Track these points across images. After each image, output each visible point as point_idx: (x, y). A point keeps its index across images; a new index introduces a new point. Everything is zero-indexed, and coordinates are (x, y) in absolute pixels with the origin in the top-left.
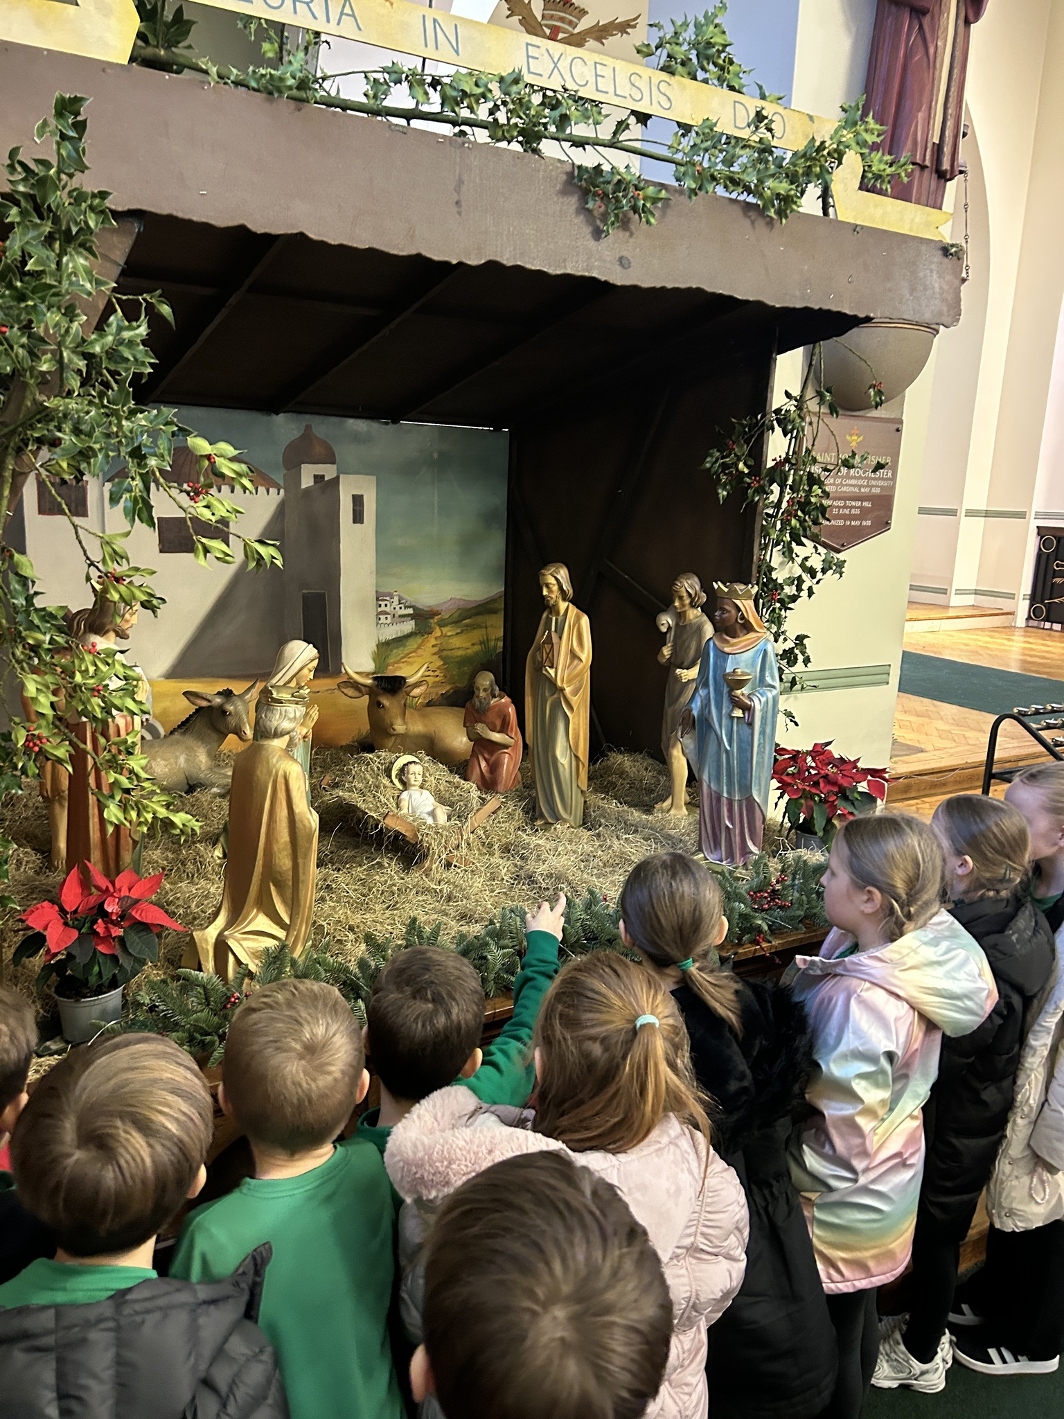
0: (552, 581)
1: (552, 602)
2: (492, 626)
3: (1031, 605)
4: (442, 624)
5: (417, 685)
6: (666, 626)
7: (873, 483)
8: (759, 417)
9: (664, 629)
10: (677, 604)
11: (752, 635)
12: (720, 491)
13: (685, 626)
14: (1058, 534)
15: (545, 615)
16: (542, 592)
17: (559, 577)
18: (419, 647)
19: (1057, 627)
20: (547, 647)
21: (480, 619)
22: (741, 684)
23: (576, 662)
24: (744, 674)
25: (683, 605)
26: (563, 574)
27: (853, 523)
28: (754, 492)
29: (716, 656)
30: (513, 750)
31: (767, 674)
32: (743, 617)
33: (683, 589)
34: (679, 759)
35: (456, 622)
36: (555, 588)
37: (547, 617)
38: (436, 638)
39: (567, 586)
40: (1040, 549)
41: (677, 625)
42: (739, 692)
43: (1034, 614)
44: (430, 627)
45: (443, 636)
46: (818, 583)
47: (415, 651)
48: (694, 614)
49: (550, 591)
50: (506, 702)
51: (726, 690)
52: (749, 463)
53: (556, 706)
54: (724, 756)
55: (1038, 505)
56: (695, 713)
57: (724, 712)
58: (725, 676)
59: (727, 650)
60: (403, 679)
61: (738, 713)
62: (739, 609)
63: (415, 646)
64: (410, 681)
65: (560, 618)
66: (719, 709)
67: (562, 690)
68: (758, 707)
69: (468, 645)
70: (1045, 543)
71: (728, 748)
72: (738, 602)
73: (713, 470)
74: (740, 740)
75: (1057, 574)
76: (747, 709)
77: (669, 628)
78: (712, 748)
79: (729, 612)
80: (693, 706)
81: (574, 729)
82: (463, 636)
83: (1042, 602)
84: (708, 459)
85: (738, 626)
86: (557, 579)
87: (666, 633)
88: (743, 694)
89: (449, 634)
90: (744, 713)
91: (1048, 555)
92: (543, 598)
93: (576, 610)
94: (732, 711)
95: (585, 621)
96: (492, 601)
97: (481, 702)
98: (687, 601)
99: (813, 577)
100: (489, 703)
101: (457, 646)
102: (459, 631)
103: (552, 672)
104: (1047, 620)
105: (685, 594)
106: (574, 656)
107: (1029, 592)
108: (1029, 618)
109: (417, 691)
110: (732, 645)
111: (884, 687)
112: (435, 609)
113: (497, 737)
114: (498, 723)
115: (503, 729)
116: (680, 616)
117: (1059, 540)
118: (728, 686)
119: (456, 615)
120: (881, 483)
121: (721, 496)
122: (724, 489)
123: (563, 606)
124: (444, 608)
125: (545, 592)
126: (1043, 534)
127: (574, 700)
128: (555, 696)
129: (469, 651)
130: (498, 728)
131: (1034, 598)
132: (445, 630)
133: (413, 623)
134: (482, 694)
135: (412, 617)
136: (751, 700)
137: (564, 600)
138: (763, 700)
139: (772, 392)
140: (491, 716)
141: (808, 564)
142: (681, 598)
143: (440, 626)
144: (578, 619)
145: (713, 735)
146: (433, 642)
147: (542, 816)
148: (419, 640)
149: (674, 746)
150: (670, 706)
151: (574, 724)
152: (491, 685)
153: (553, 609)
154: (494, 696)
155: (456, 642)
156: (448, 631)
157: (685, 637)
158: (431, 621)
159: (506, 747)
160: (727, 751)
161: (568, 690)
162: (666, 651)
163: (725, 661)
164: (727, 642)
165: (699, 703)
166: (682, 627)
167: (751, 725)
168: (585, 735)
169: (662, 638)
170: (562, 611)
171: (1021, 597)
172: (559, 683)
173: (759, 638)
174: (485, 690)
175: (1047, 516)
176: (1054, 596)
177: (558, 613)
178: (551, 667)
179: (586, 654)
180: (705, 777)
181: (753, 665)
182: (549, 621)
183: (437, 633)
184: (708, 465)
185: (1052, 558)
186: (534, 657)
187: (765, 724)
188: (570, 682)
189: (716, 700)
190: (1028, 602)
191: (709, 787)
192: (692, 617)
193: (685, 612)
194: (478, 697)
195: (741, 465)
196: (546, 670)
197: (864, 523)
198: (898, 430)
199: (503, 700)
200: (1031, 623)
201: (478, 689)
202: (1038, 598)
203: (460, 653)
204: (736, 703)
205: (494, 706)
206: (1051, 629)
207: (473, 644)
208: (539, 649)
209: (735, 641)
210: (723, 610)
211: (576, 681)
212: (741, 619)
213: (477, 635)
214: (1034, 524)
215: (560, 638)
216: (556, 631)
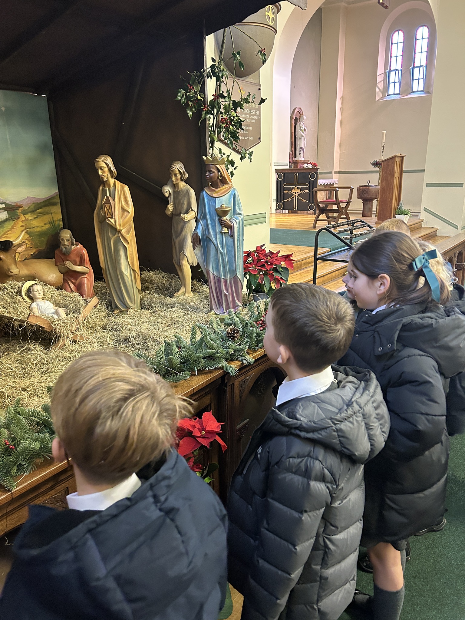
0: (103, 165)
1: (105, 179)
2: (54, 212)
3: (277, 204)
4: (24, 213)
5: (19, 245)
6: (168, 193)
7: (252, 117)
8: (202, 70)
9: (167, 195)
10: (174, 179)
11: (226, 186)
12: (188, 112)
13: (179, 191)
14: (284, 172)
15: (101, 188)
16: (98, 173)
17: (107, 162)
18: (13, 227)
19: (287, 211)
20: (107, 206)
21: (46, 209)
22: (225, 213)
23: (126, 213)
24: (226, 208)
25: (177, 180)
26: (109, 160)
27: (245, 138)
29: (209, 200)
30: (89, 275)
31: (237, 207)
33: (177, 169)
35: (33, 211)
36: (106, 169)
37: (103, 189)
38: (22, 222)
39: (113, 168)
40: (277, 179)
41: (174, 192)
42: (224, 218)
43: (278, 207)
44: (17, 215)
45: (26, 220)
47: (10, 230)
48: (182, 185)
49: (103, 172)
50: (80, 247)
51: (217, 218)
52: (202, 96)
53: (117, 241)
54: (220, 255)
55: (274, 160)
56: (200, 235)
57: (217, 231)
58: (216, 210)
59: (214, 195)
60: (11, 242)
61: (225, 230)
62: (219, 171)
63: (10, 227)
64: (15, 243)
65: (111, 189)
66: (215, 230)
67: (120, 231)
68: (236, 226)
69: (42, 224)
70: (279, 176)
71: (222, 251)
72: (218, 166)
73: (182, 102)
74: (227, 245)
75: (285, 189)
76: (230, 227)
77: (170, 194)
78: (212, 252)
80: (198, 231)
81: (130, 254)
82: (38, 219)
83: (281, 202)
84: (179, 94)
85: (219, 181)
86: (105, 163)
87: (168, 197)
88: (226, 219)
89: (30, 218)
90: (228, 230)
91: (281, 181)
92: (99, 176)
93: (120, 183)
94: (222, 229)
95: (127, 188)
96: (52, 198)
97: (65, 248)
98: (179, 177)
100: (71, 248)
101: (36, 225)
102: (36, 216)
103: (112, 220)
104: (284, 209)
105: (178, 173)
106: (124, 210)
107: (275, 198)
108: (277, 209)
109: (20, 249)
110: (217, 192)
111: (264, 224)
112: (19, 204)
113: (78, 268)
114: (78, 260)
115: (81, 263)
116: (175, 186)
117: (284, 174)
118: (218, 215)
119: (32, 207)
120: (255, 117)
121: (189, 115)
122: (191, 110)
123: (112, 181)
124: (24, 203)
125: (100, 172)
126: (278, 172)
127: (128, 237)
128: (116, 236)
129: (44, 228)
130: (78, 263)
131: (277, 200)
132: (27, 216)
133: (6, 213)
134: (66, 243)
135: (5, 209)
136: (231, 222)
137: (112, 177)
138: (237, 221)
140: (73, 256)
142: (176, 175)
143: (24, 214)
144: (123, 188)
145: (212, 246)
146: (21, 224)
147: (117, 307)
148: (12, 223)
150: (176, 238)
151: (130, 251)
152: (71, 237)
153: (104, 183)
154: (73, 244)
155: (35, 223)
156: (29, 217)
157: (180, 197)
158: (18, 211)
159: (84, 274)
160: (221, 253)
161: (123, 231)
162: (170, 207)
163: (214, 202)
164: (215, 191)
165: (201, 229)
166: (177, 193)
167: (232, 236)
168: (136, 257)
169: (166, 201)
170: (112, 185)
171: (273, 200)
172: (118, 227)
173: (230, 188)
174: (68, 240)
175: (278, 164)
176: (285, 199)
177: (109, 186)
178: (112, 218)
179: (131, 209)
180: (211, 269)
181: (229, 203)
182: (104, 192)
183: (22, 218)
184: (179, 98)
186: (98, 214)
188: (124, 226)
189: (212, 226)
190: (275, 202)
191: (213, 274)
192: (182, 186)
193: (178, 184)
194: (64, 245)
195: (199, 97)
196: (109, 220)
197: (250, 138)
198: (259, 89)
199: (78, 246)
200: (278, 211)
201: (63, 240)
202: (279, 200)
203: (38, 229)
204: (223, 224)
205: (74, 250)
206: (285, 213)
207: (45, 224)
208: (101, 208)
209: (217, 190)
210: (210, 172)
211: (127, 226)
212: (221, 176)
213: (47, 218)
214: (274, 168)
215: (114, 200)
216: (110, 196)
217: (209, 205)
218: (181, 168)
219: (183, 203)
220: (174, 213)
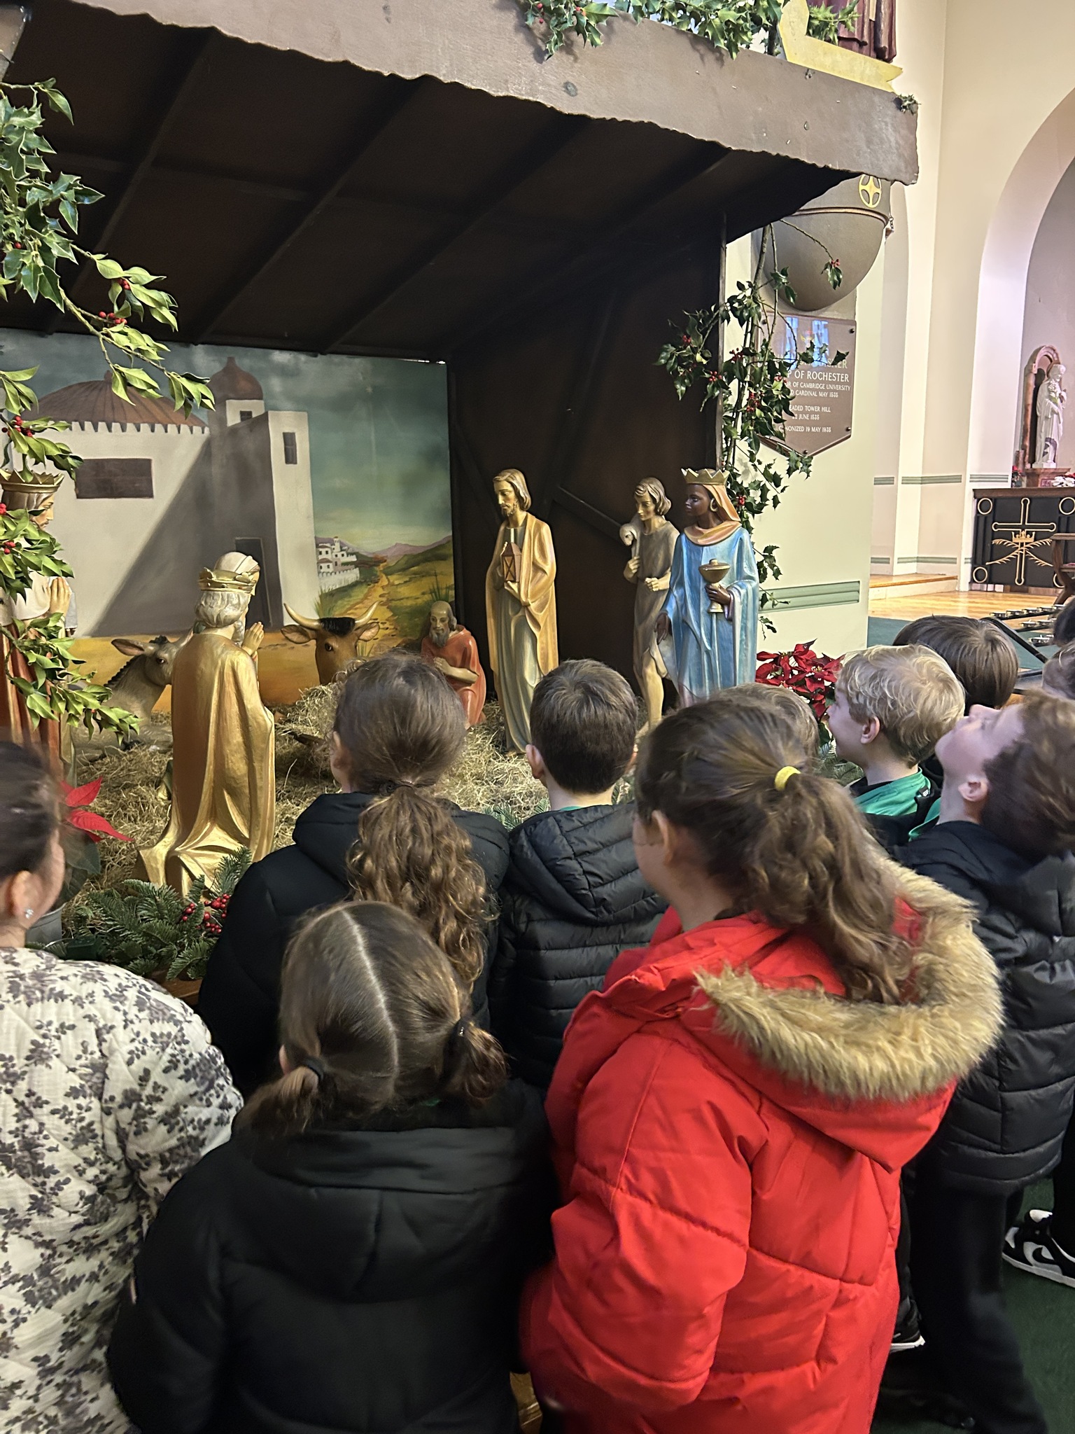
0: (507, 487)
1: (509, 511)
2: (442, 573)
3: (973, 569)
4: (388, 572)
5: (367, 627)
6: (631, 537)
7: (831, 387)
8: (713, 308)
9: (628, 542)
10: (641, 511)
11: (726, 524)
12: (678, 386)
13: (651, 535)
14: (994, 495)
15: (502, 528)
16: (498, 500)
17: (514, 482)
18: (366, 597)
19: (999, 588)
20: (508, 559)
21: (428, 566)
22: (718, 575)
23: (540, 574)
24: (720, 565)
25: (648, 513)
26: (519, 480)
27: (813, 430)
28: (713, 387)
29: (689, 550)
30: (476, 687)
31: (745, 565)
32: (716, 505)
33: (647, 494)
34: (654, 677)
35: (403, 570)
36: (512, 495)
37: (505, 529)
38: (383, 587)
39: (524, 493)
40: (978, 512)
41: (642, 536)
42: (716, 585)
43: (977, 577)
44: (375, 575)
45: (390, 584)
46: (782, 491)
47: (362, 602)
48: (659, 522)
49: (506, 499)
50: (465, 636)
51: (702, 585)
52: (706, 355)
53: (522, 624)
54: (705, 657)
55: (972, 467)
56: (671, 616)
57: (702, 609)
58: (701, 569)
59: (700, 542)
60: (353, 620)
61: (717, 608)
62: (711, 496)
63: (361, 596)
64: (360, 622)
65: (519, 529)
66: (697, 607)
67: (527, 606)
68: (738, 600)
69: (418, 594)
70: (982, 506)
71: (709, 648)
72: (710, 488)
73: (668, 367)
74: (720, 638)
75: (996, 535)
76: (726, 603)
77: (634, 541)
78: (692, 651)
79: (700, 499)
80: (668, 609)
81: (542, 649)
82: (412, 585)
83: (983, 564)
84: (664, 355)
85: (711, 515)
86: (513, 485)
87: (631, 546)
88: (721, 587)
89: (397, 582)
90: (723, 608)
91: (986, 517)
92: (499, 507)
93: (535, 520)
94: (710, 607)
95: (546, 529)
96: (440, 546)
97: (438, 634)
98: (652, 507)
99: (777, 485)
100: (447, 635)
101: (407, 595)
102: (407, 579)
103: (514, 586)
104: (989, 581)
105: (649, 499)
106: (537, 568)
107: (970, 555)
108: (972, 581)
109: (367, 634)
110: (706, 536)
111: (855, 605)
112: (380, 556)
113: (458, 672)
114: (459, 657)
115: (464, 664)
116: (644, 525)
117: (995, 500)
118: (705, 580)
119: (403, 562)
120: (839, 387)
121: (679, 391)
122: (683, 383)
123: (521, 515)
124: (389, 554)
125: (501, 501)
126: (979, 496)
127: (540, 616)
128: (520, 614)
129: (419, 601)
130: (459, 663)
131: (975, 561)
132: (392, 578)
133: (357, 571)
134: (440, 625)
135: (356, 564)
136: (730, 592)
137: (522, 508)
138: (743, 592)
139: (724, 282)
140: (450, 650)
141: (772, 471)
142: (645, 505)
143: (387, 575)
144: (538, 528)
145: (692, 637)
146: (381, 591)
147: (514, 747)
148: (365, 590)
149: (647, 665)
150: (640, 624)
151: (542, 643)
152: (448, 615)
153: (509, 520)
154: (452, 629)
155: (405, 591)
156: (396, 580)
157: (651, 546)
158: (376, 568)
159: (469, 683)
160: (707, 652)
161: (533, 607)
162: (632, 565)
163: (700, 554)
164: (701, 533)
165: (674, 605)
166: (647, 537)
167: (731, 620)
168: (554, 655)
169: (626, 553)
170: (521, 522)
171: (963, 561)
172: (523, 598)
173: (734, 527)
174: (442, 620)
175: (982, 478)
176: (994, 557)
177: (516, 524)
178: (514, 582)
179: (550, 566)
180: (686, 683)
181: (730, 555)
182: (507, 533)
183: (384, 581)
184: (663, 361)
185: (990, 519)
186: (494, 574)
187: (746, 619)
188: (534, 596)
189: (693, 599)
190: (970, 566)
191: (691, 693)
192: (657, 525)
193: (649, 521)
194: (435, 628)
195: (698, 357)
196: (509, 586)
197: (824, 430)
198: (852, 331)
199: (462, 633)
200: (975, 586)
201: (435, 620)
202: (979, 561)
203: (409, 603)
204: (714, 597)
205: (453, 640)
206: (994, 591)
207: (423, 594)
208: (499, 564)
209: (706, 531)
210: (694, 497)
211: (541, 596)
212: (714, 507)
213: (427, 583)
214: (970, 487)
215: (521, 550)
216: (515, 542)
217: (689, 559)
218: (655, 491)
219: (657, 557)
220: (639, 575)
